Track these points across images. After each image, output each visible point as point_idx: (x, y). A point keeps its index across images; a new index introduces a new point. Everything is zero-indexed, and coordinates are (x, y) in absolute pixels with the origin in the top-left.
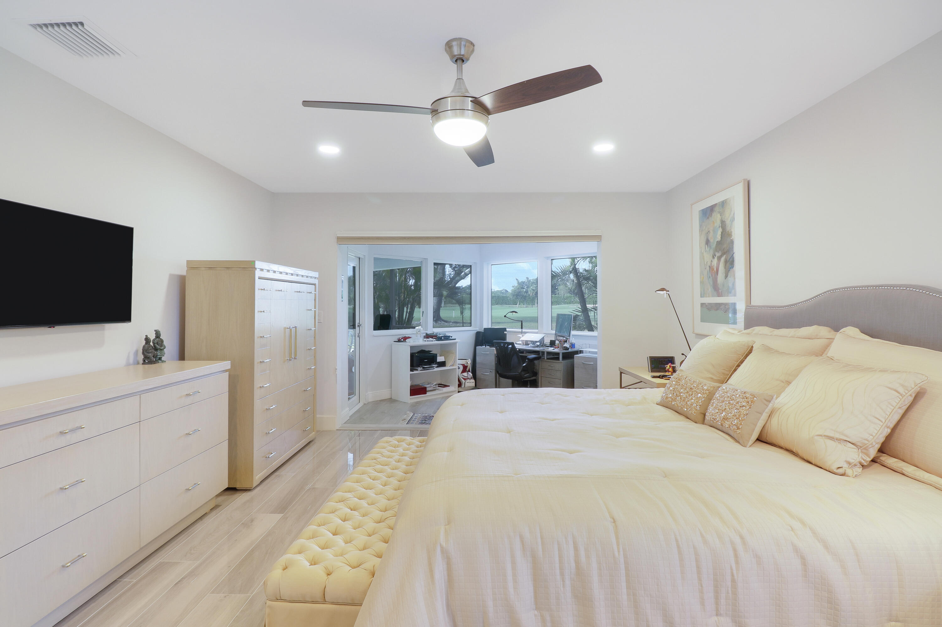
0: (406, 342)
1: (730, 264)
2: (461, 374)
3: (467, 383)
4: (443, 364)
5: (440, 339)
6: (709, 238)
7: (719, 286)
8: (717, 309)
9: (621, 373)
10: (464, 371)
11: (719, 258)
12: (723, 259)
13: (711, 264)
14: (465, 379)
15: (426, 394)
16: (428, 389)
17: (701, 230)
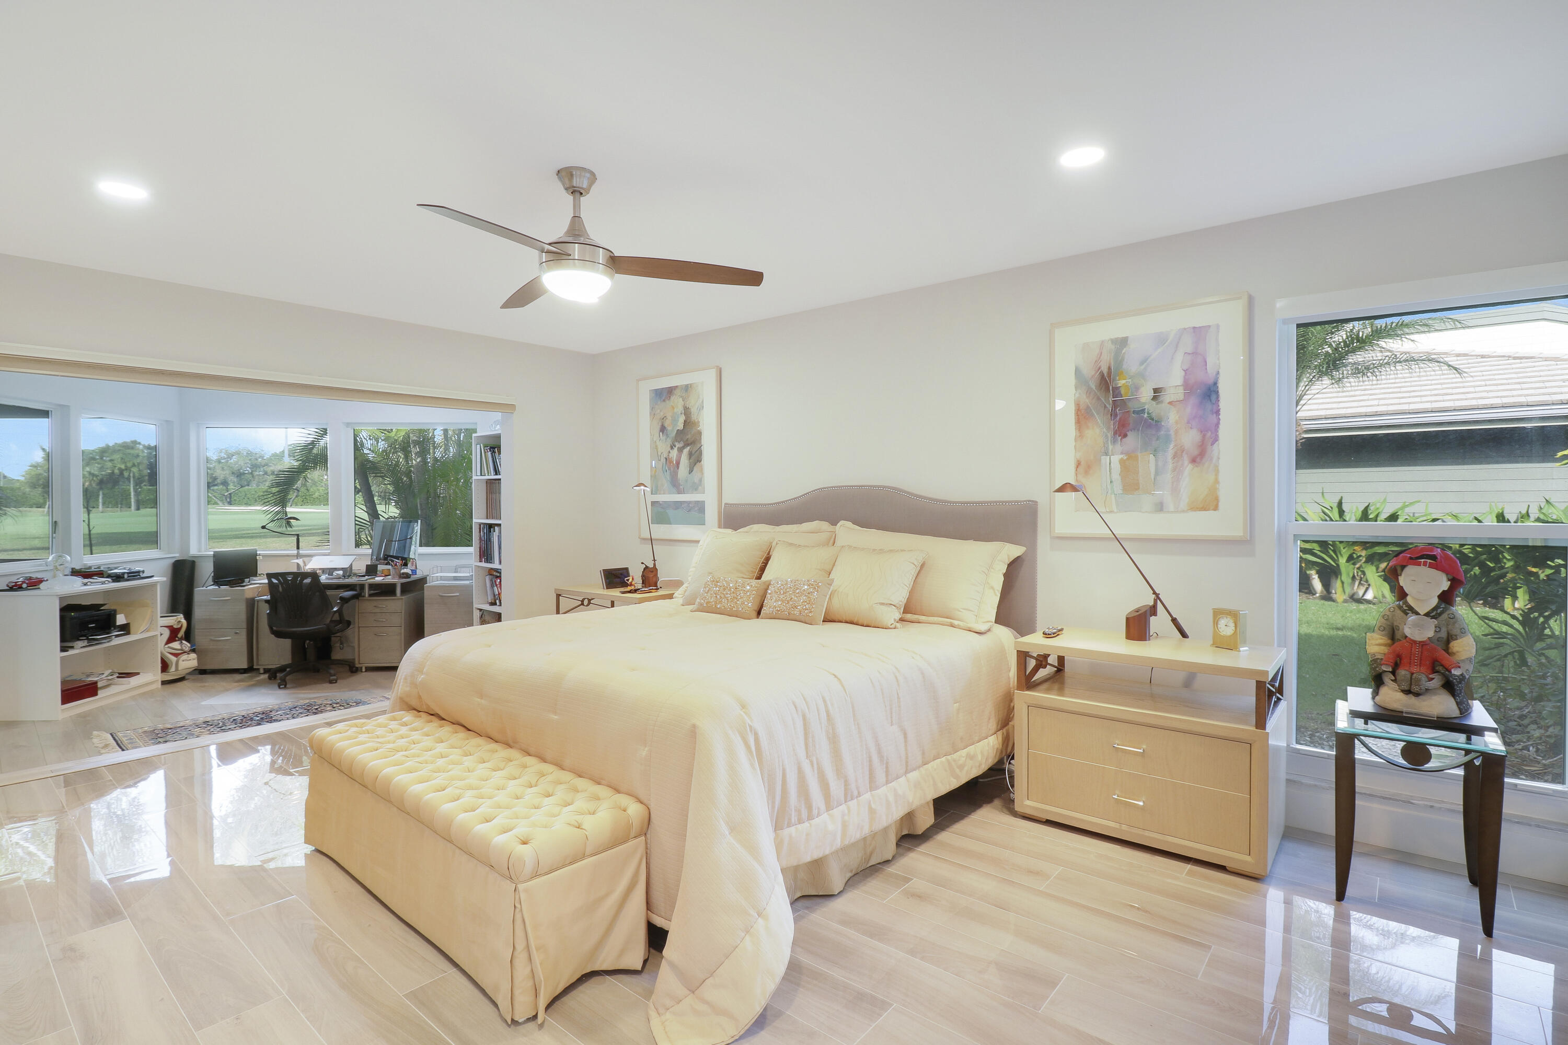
0: (39, 588)
1: (696, 458)
2: (166, 646)
3: (183, 661)
4: (126, 629)
5: (118, 578)
6: (666, 425)
7: (680, 482)
8: (677, 508)
9: (558, 596)
10: (171, 639)
11: (680, 450)
12: (686, 451)
13: (669, 455)
14: (176, 655)
15: (96, 694)
16: (100, 685)
17: (653, 414)
